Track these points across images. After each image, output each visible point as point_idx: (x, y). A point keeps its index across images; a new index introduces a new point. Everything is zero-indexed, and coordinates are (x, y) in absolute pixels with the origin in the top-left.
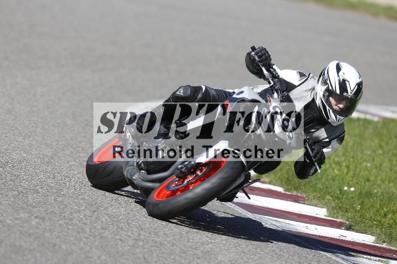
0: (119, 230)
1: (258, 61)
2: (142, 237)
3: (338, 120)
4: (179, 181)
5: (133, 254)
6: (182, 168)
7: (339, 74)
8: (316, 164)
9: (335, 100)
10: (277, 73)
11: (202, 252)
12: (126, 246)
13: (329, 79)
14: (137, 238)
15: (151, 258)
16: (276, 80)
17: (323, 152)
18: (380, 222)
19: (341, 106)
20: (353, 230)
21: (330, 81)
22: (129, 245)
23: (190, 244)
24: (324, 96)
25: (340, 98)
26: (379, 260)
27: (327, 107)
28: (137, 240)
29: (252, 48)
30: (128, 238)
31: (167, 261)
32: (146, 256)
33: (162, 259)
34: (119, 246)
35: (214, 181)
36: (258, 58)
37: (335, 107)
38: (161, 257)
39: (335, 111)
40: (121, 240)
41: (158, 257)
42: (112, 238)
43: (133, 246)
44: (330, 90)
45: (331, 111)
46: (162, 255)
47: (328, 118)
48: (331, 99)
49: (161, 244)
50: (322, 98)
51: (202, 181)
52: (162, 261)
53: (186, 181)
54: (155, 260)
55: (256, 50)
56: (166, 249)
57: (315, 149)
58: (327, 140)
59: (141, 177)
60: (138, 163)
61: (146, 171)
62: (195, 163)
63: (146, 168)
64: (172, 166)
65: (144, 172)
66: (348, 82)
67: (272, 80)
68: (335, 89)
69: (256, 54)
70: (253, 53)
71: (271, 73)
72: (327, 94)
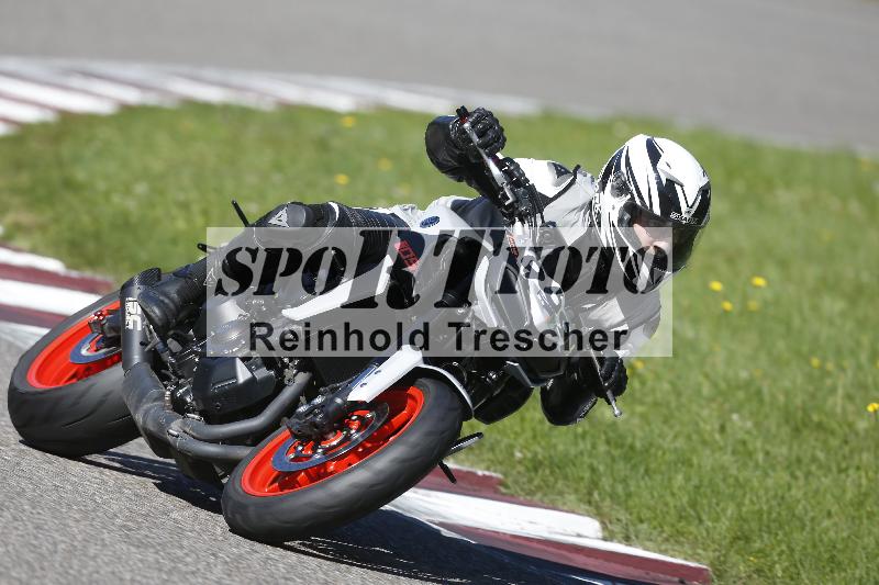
1: (479, 145)
6: (310, 414)
7: (658, 166)
13: (634, 179)
21: (635, 183)
24: (621, 219)
29: (458, 111)
36: (479, 137)
44: (636, 206)
50: (616, 224)
55: (470, 115)
59: (188, 430)
60: (173, 394)
61: (201, 414)
62: (345, 402)
63: (201, 407)
64: (269, 402)
65: (196, 417)
66: (682, 186)
67: (512, 190)
68: (648, 204)
69: (473, 125)
70: (467, 125)
71: (508, 174)
72: (627, 217)
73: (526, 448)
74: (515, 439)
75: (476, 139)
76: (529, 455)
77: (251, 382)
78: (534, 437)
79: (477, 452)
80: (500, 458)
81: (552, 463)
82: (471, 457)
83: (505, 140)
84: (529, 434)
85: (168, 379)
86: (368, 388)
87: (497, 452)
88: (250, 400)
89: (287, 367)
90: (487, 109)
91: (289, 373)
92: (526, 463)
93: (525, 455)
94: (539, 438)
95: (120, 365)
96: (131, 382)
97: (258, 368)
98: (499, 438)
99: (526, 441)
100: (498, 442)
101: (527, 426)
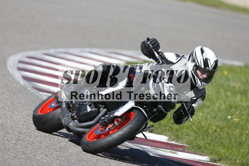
0: (6, 134)
1: (152, 48)
2: (21, 138)
3: (202, 85)
4: (102, 128)
5: (15, 149)
6: (104, 119)
7: (203, 55)
8: (189, 115)
9: (201, 72)
10: (164, 56)
11: (59, 147)
12: (11, 144)
13: (197, 58)
14: (18, 139)
15: (26, 151)
16: (164, 60)
17: (193, 107)
18: (171, 127)
19: (205, 76)
20: (154, 133)
21: (197, 59)
22: (13, 144)
23: (51, 142)
24: (193, 69)
25: (203, 71)
26: (171, 152)
27: (196, 77)
28: (18, 140)
29: (147, 39)
30: (12, 139)
31: (37, 153)
32: (24, 150)
33: (33, 152)
34: (6, 144)
35: (125, 129)
36: (152, 46)
37: (200, 77)
38: (33, 150)
39: (200, 79)
40: (8, 140)
41: (31, 150)
42: (2, 139)
43: (16, 144)
44: (197, 65)
45: (198, 79)
46: (33, 149)
47: (196, 84)
48: (198, 71)
49: (33, 142)
50: (192, 71)
51: (118, 129)
52: (34, 153)
53: (107, 128)
54: (29, 152)
55: (150, 40)
56: (36, 146)
57: (189, 105)
58: (195, 98)
59: (75, 125)
60: (71, 115)
61: (78, 121)
62: (113, 116)
63: (78, 119)
64: (96, 117)
65: (77, 121)
66: (210, 60)
67: (161, 60)
68: (200, 65)
69: (150, 43)
70: (149, 42)
71: (161, 56)
72: (195, 68)
73: (240, 160)
74: (237, 157)
75: (151, 46)
76: (241, 162)
77: (91, 111)
78: (242, 157)
79: (226, 161)
80: (233, 162)
81: (247, 164)
82: (224, 162)
83: (160, 47)
84: (241, 156)
85: (71, 111)
86: (120, 112)
87: (232, 161)
88: (90, 117)
89: (101, 108)
90: (155, 38)
91: (101, 109)
92: (240, 164)
93: (240, 162)
94: (243, 157)
95: (60, 108)
96: (62, 112)
97: (93, 108)
98: (232, 157)
99: (240, 158)
100: (232, 158)
101: (240, 154)
